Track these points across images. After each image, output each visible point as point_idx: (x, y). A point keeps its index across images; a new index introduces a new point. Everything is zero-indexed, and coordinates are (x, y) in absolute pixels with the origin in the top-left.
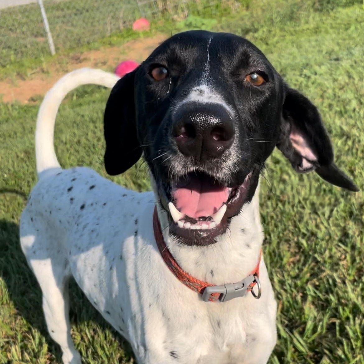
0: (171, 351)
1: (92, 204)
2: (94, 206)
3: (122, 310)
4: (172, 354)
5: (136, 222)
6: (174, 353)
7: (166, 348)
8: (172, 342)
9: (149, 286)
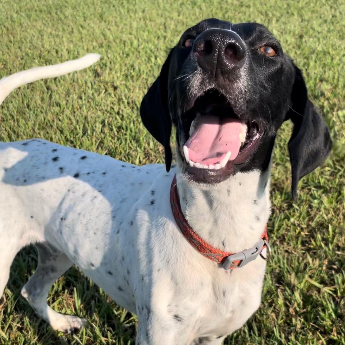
0: (176, 314)
1: (88, 174)
2: (92, 175)
3: (128, 272)
4: (176, 317)
5: (153, 193)
6: (179, 316)
7: (170, 311)
8: (176, 306)
9: (160, 252)
